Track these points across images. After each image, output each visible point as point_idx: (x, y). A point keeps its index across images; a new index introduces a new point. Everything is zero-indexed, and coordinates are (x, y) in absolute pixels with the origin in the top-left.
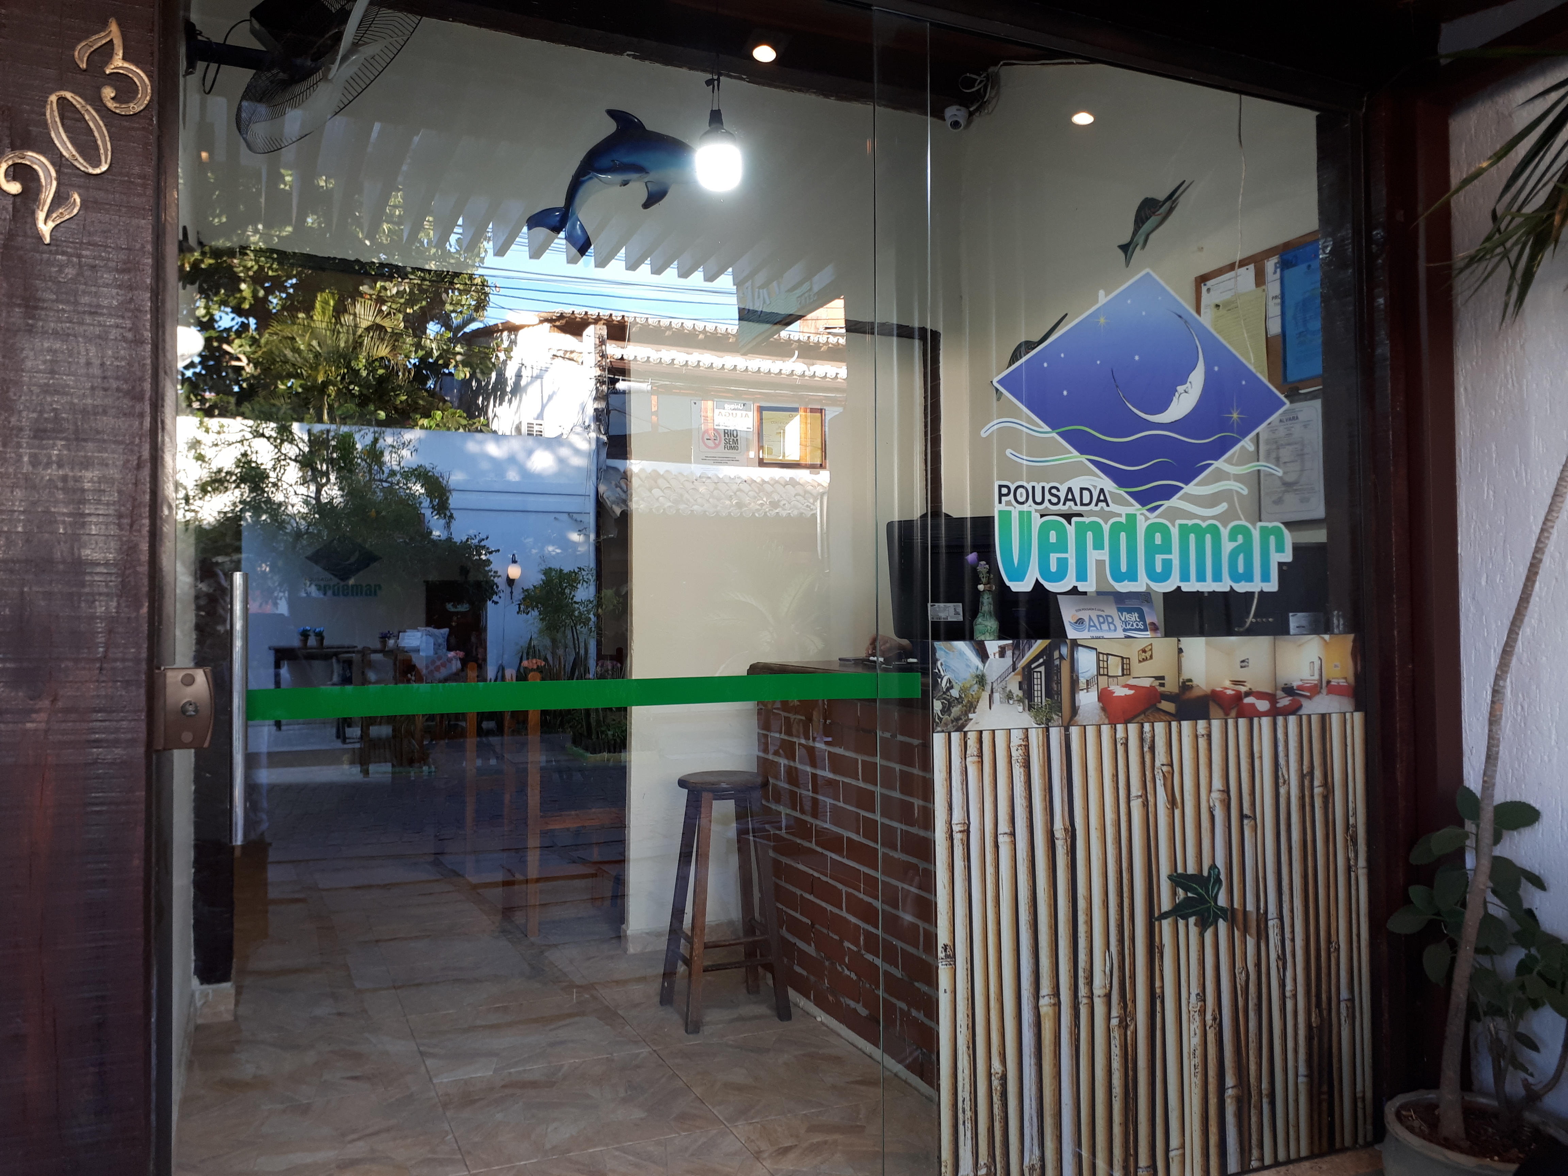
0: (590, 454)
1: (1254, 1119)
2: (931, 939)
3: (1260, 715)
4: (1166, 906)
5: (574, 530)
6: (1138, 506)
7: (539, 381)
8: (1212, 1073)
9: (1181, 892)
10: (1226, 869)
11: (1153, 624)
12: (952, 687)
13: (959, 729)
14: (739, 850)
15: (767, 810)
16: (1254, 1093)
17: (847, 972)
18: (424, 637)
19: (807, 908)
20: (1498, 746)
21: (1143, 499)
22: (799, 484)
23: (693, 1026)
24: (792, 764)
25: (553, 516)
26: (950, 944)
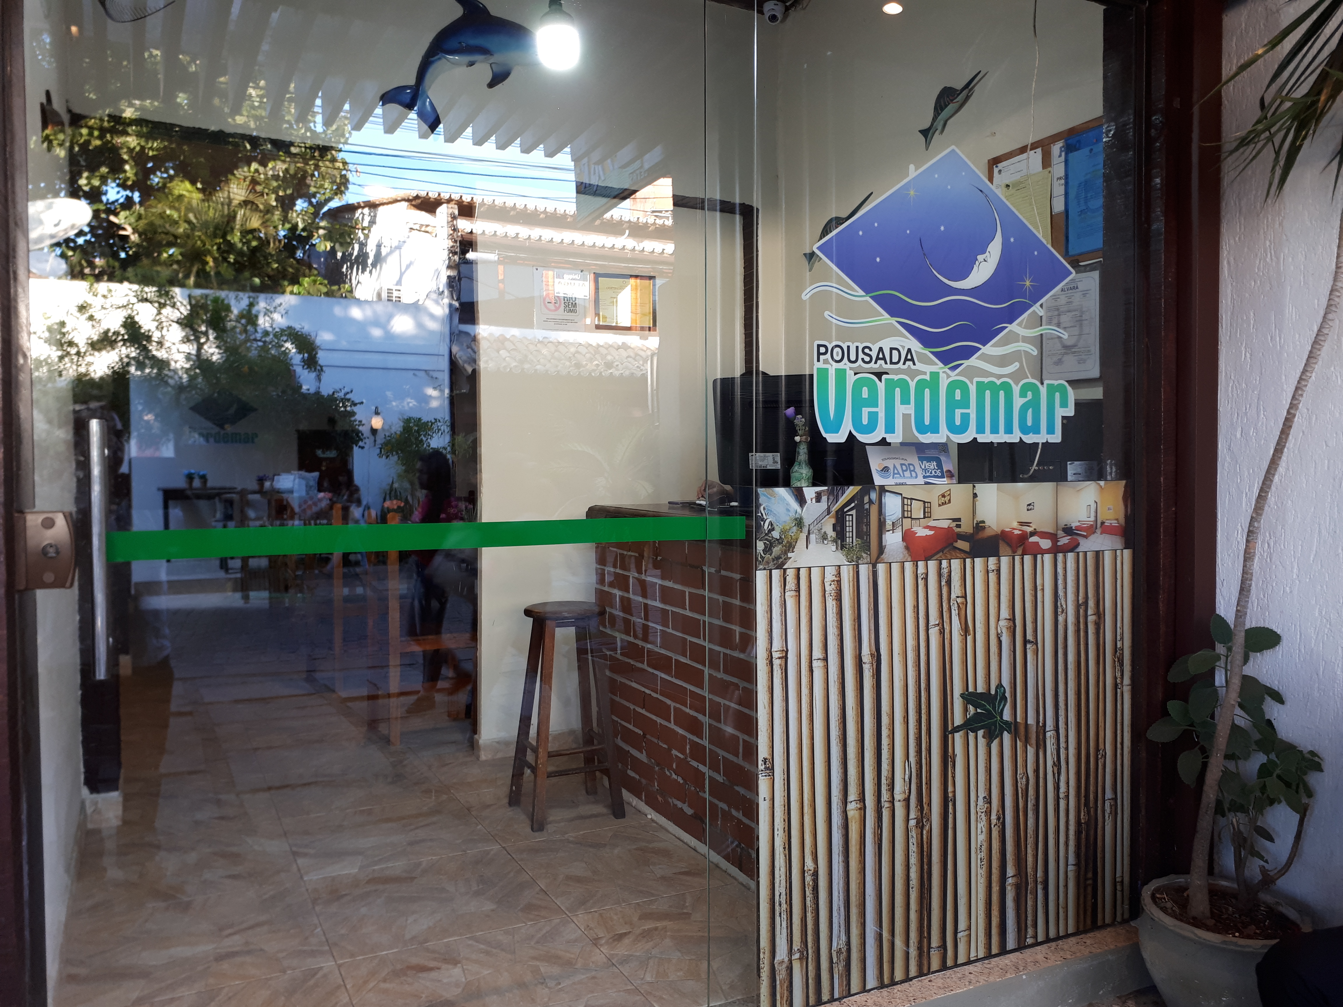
0: (443, 319)
1: (1030, 903)
2: (751, 751)
3: (1043, 552)
4: (958, 721)
5: (428, 385)
6: (941, 365)
7: (398, 251)
8: (995, 864)
9: (971, 709)
10: (1011, 688)
11: (949, 471)
12: (773, 529)
13: (780, 567)
14: (579, 668)
15: (604, 634)
16: (1030, 880)
17: (674, 776)
18: (297, 480)
19: (640, 720)
20: (1251, 580)
21: (945, 358)
22: (630, 347)
23: (538, 825)
24: (626, 595)
25: (412, 372)
26: (769, 757)
